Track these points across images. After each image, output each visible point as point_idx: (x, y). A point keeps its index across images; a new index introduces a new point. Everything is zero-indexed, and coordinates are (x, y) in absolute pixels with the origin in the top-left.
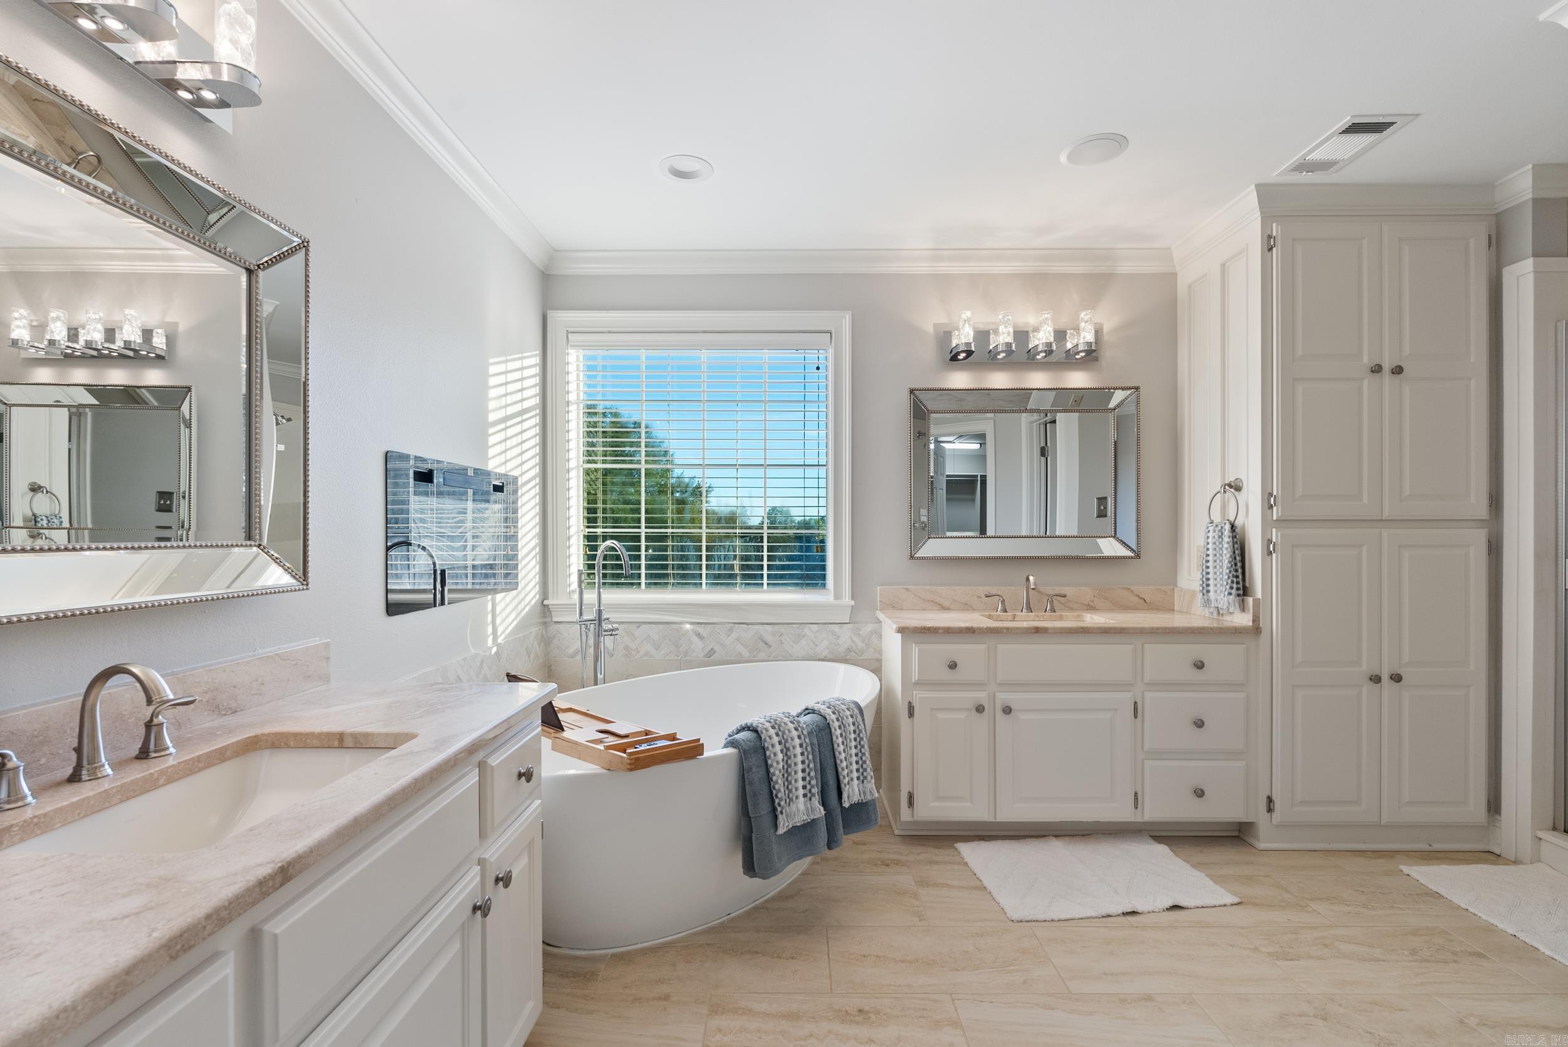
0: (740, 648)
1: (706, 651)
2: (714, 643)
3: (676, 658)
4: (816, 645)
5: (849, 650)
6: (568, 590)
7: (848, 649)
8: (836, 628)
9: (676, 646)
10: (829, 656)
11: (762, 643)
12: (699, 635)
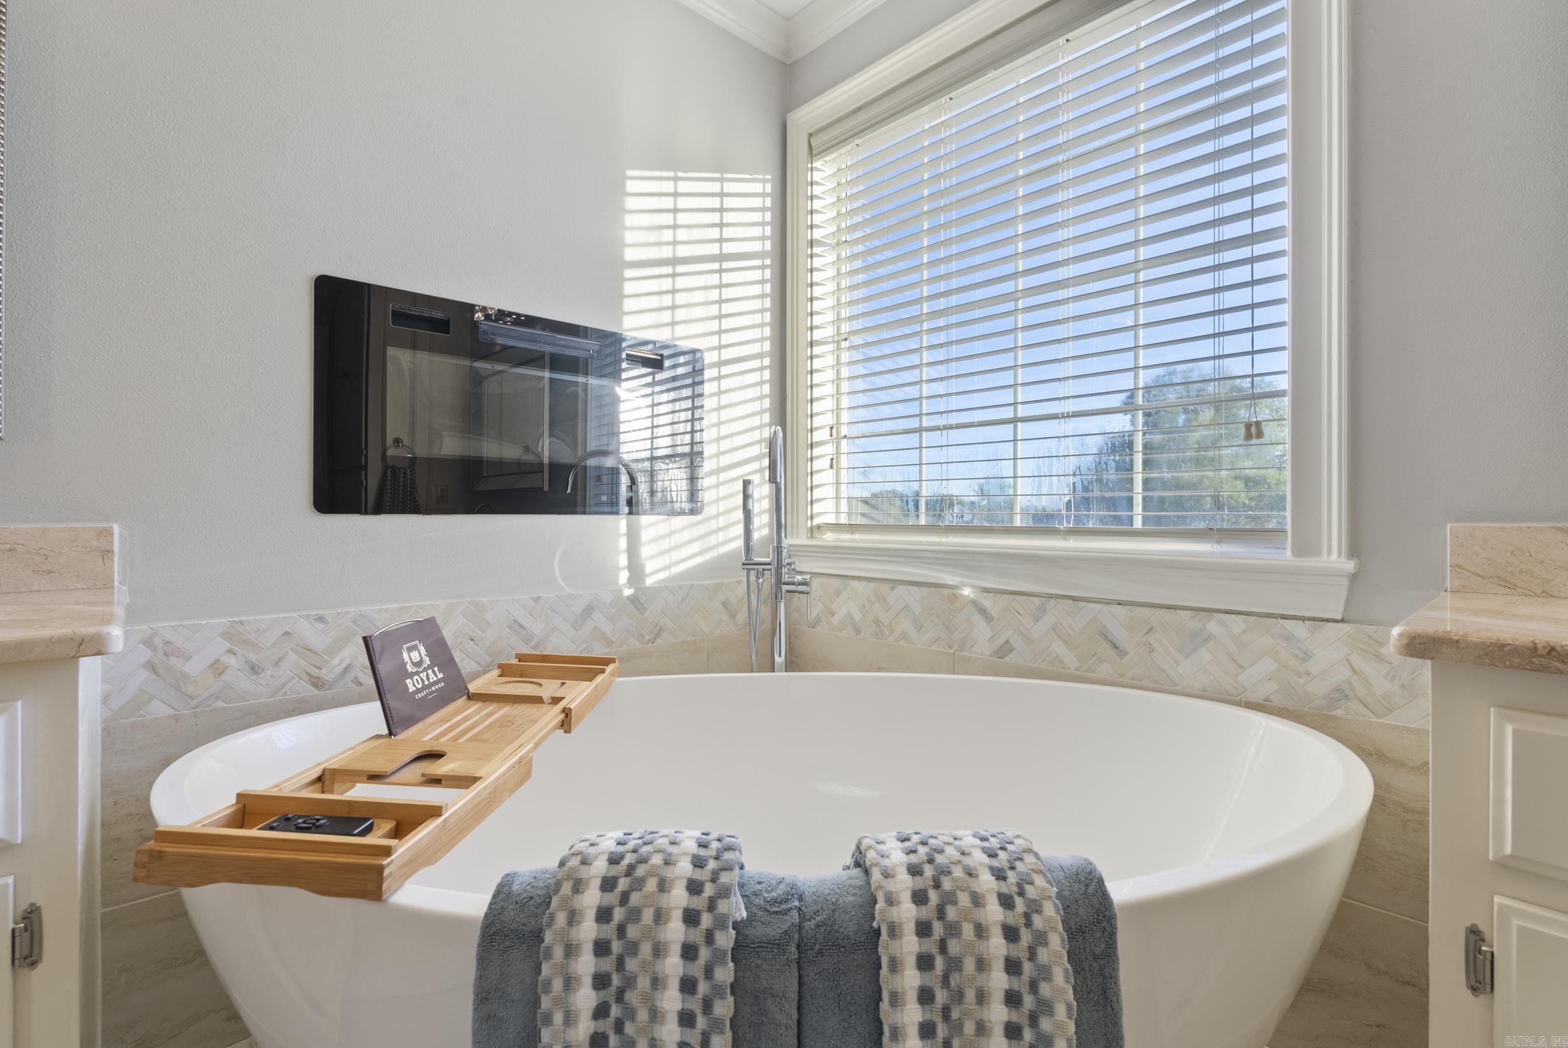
0: (1059, 648)
1: (996, 645)
2: (1011, 631)
3: (947, 650)
4: (1241, 667)
5: (1341, 694)
6: (809, 525)
7: (1339, 690)
8: (1299, 630)
9: (948, 628)
10: (1277, 701)
11: (1105, 645)
12: (983, 612)
